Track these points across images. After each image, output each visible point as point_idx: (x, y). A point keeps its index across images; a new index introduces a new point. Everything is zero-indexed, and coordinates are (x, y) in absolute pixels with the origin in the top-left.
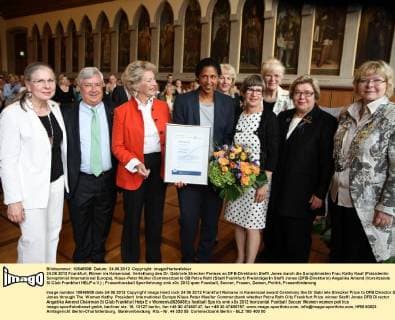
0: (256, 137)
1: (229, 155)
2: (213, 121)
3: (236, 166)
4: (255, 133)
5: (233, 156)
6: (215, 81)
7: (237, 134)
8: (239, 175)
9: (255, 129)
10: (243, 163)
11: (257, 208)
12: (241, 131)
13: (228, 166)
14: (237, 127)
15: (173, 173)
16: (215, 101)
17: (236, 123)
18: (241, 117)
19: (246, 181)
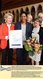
0: (38, 35)
1: (31, 41)
2: (25, 30)
3: (33, 45)
4: (38, 33)
5: (32, 42)
6: (25, 18)
7: (32, 34)
8: (35, 48)
9: (38, 32)
10: (35, 44)
11: (38, 55)
12: (34, 33)
13: (31, 45)
14: (33, 31)
15: (12, 45)
16: (26, 24)
17: (32, 30)
18: (34, 29)
19: (37, 50)
